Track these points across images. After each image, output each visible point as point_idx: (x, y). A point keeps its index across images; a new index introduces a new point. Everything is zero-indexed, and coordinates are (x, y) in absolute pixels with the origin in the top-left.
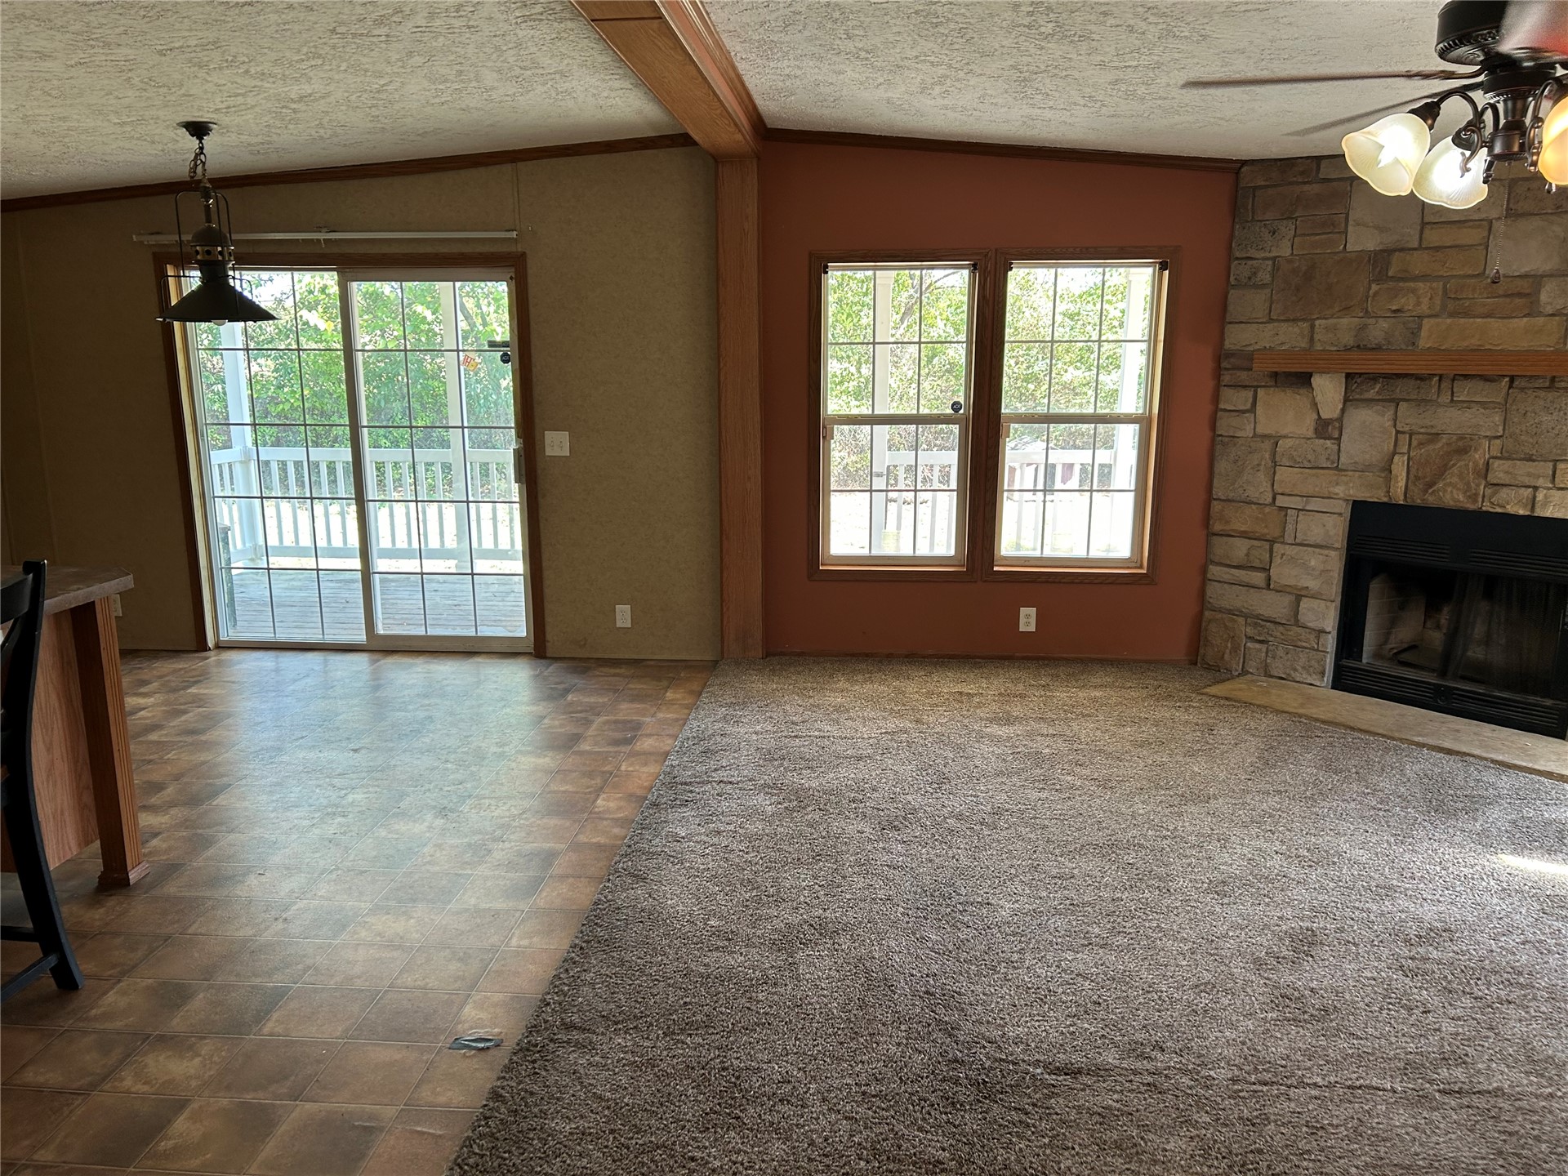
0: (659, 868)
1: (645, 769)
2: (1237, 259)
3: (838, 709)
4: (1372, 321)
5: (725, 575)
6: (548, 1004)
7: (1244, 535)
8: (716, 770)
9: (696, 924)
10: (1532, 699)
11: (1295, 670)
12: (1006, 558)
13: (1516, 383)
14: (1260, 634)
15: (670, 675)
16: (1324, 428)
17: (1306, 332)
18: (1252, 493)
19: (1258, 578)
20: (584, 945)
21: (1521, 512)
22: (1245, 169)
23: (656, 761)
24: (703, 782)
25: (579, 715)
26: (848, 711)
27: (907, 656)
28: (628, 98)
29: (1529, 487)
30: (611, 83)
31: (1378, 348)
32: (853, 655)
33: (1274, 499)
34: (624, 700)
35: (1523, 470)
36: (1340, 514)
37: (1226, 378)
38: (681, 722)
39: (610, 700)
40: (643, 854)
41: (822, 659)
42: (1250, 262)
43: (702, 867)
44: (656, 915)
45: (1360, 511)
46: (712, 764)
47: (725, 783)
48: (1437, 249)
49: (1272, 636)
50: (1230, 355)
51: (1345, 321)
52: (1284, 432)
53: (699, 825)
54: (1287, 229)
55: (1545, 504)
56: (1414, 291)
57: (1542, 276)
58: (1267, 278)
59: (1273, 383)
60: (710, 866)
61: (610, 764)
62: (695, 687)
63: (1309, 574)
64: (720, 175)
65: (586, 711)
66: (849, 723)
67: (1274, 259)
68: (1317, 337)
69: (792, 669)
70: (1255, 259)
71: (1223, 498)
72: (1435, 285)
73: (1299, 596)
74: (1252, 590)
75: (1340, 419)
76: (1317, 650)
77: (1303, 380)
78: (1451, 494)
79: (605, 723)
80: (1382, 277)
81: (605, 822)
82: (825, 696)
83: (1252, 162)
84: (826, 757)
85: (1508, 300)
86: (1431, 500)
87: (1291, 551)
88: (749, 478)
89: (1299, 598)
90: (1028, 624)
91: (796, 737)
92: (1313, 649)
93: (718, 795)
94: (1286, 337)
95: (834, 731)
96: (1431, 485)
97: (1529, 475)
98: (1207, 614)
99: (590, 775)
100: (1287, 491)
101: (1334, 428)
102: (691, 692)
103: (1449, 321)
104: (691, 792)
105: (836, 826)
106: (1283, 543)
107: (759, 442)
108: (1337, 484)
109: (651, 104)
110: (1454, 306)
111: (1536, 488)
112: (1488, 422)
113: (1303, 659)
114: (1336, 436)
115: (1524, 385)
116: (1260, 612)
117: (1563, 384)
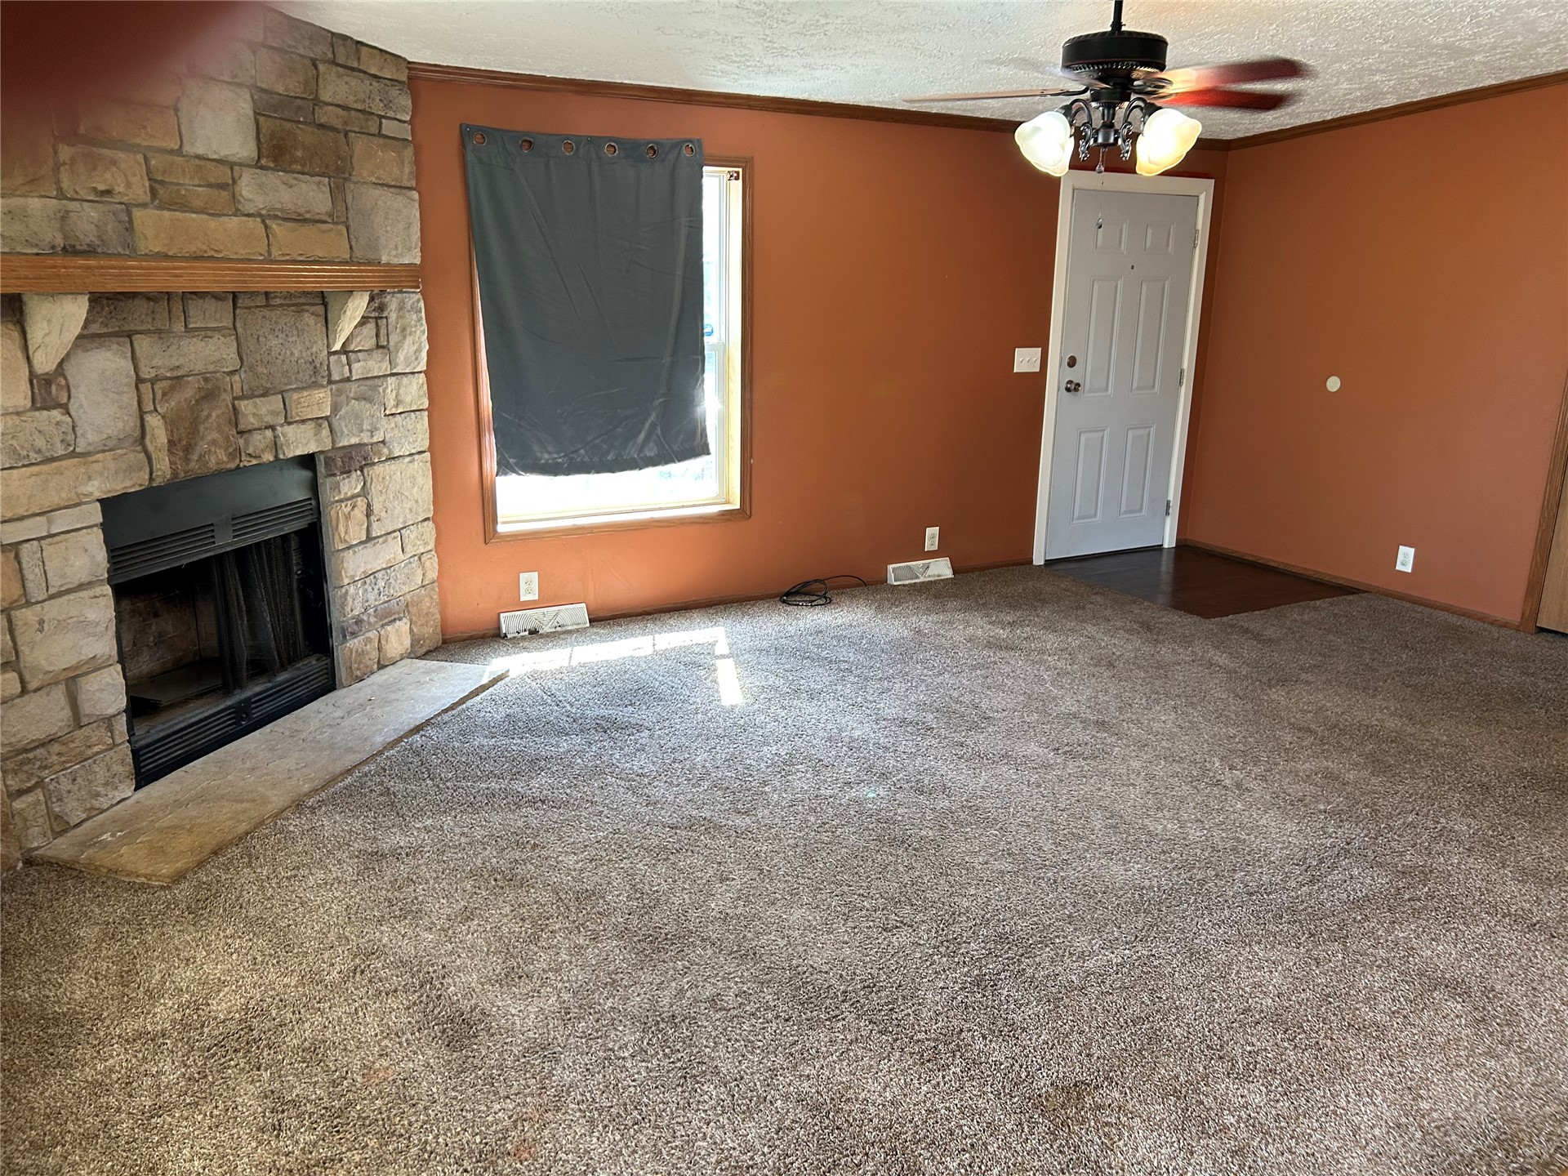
4: (76, 206)
11: (98, 795)
13: (240, 302)
14: (29, 777)
16: (45, 391)
19: (10, 681)
21: (271, 458)
29: (270, 427)
31: (91, 252)
35: (263, 409)
36: (94, 526)
45: (116, 515)
49: (45, 768)
51: (34, 203)
55: (286, 443)
56: (114, 162)
57: (236, 164)
63: (90, 635)
72: (137, 158)
73: (71, 681)
75: (61, 372)
76: (115, 745)
78: (214, 454)
80: (71, 134)
85: (214, 191)
86: (194, 467)
87: (53, 610)
92: (107, 749)
96: (190, 449)
97: (268, 413)
100: (23, 511)
101: (58, 387)
103: (166, 214)
106: (29, 604)
108: (90, 478)
110: (164, 192)
111: (274, 428)
112: (231, 354)
113: (100, 772)
114: (65, 400)
115: (248, 303)
116: (31, 737)
117: (278, 301)
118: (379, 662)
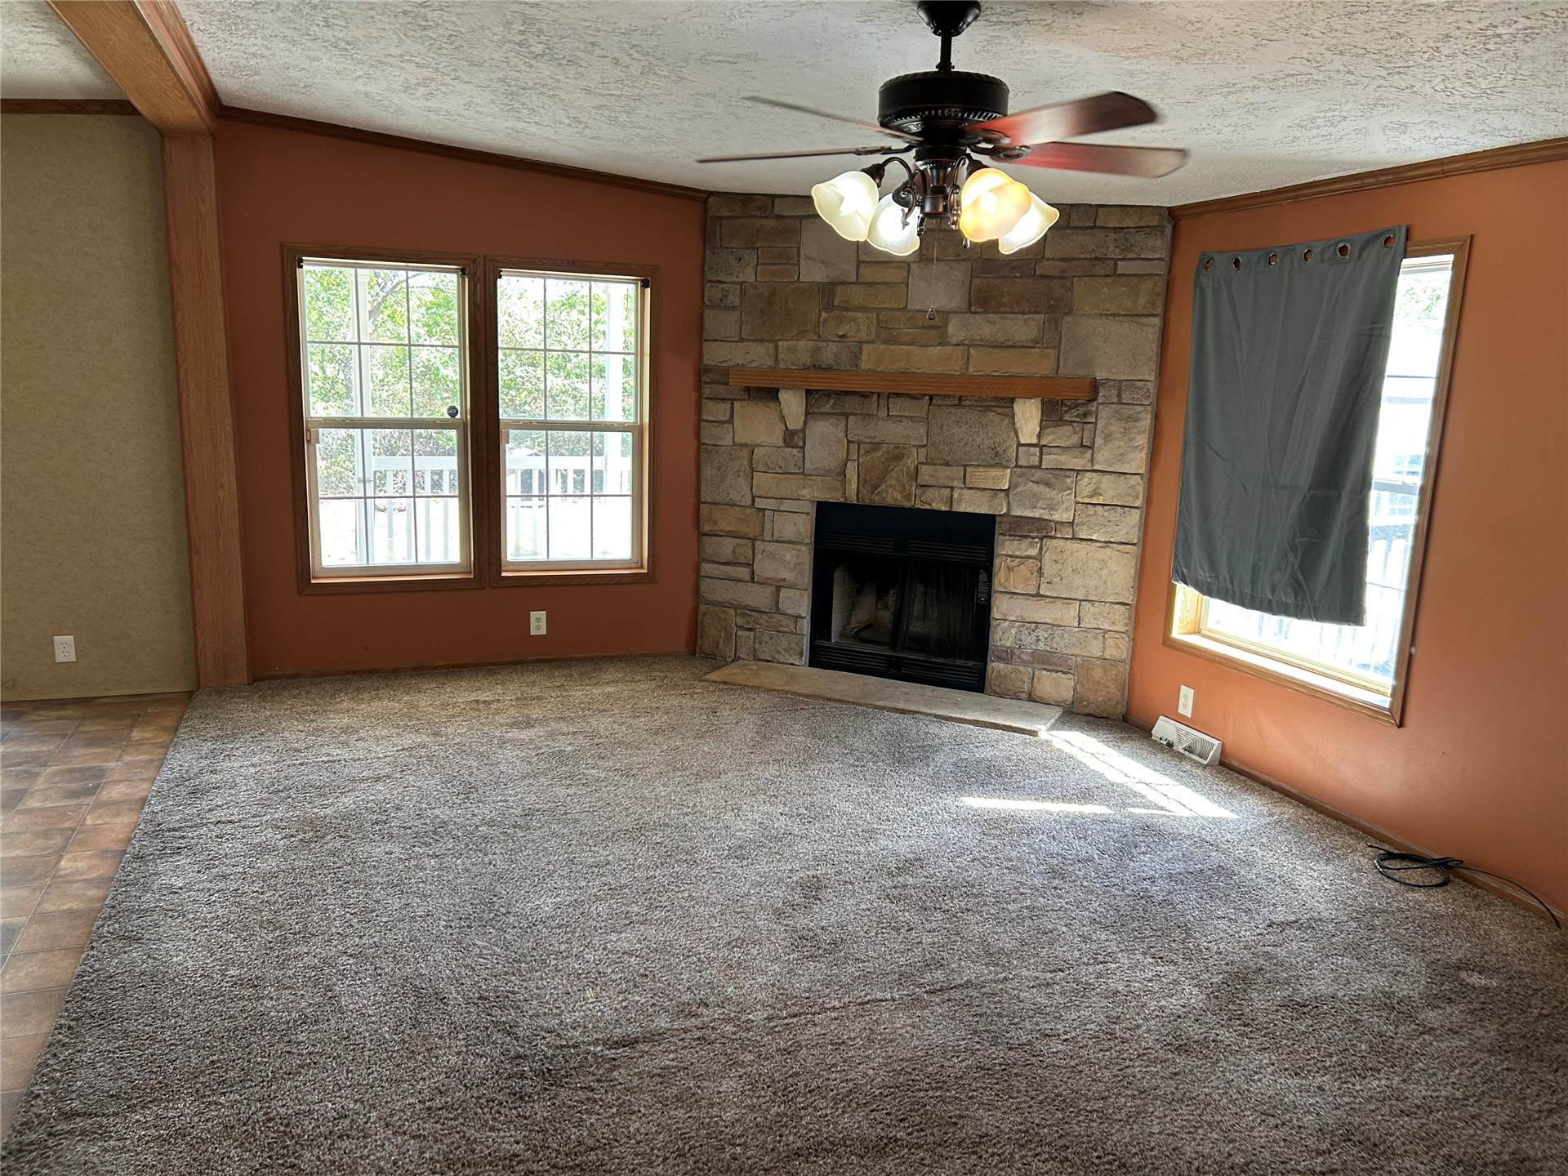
0: (156, 926)
1: (118, 820)
2: (710, 281)
3: (345, 730)
4: (824, 344)
5: (197, 594)
6: (38, 1096)
7: (730, 534)
8: (210, 810)
9: (212, 978)
10: (959, 662)
11: (779, 652)
12: (513, 563)
13: (934, 401)
14: (748, 623)
15: (134, 712)
16: (792, 438)
17: (772, 351)
18: (735, 497)
19: (743, 573)
20: (73, 1023)
21: (943, 508)
22: (711, 199)
23: (131, 810)
24: (196, 826)
25: (19, 768)
26: (357, 731)
27: (415, 669)
28: (52, 54)
29: (948, 487)
30: (31, 36)
31: (829, 369)
32: (354, 673)
33: (753, 501)
34: (76, 746)
35: (943, 473)
36: (808, 514)
37: (707, 391)
38: (156, 763)
39: (57, 747)
40: (133, 912)
41: (319, 680)
42: (723, 285)
43: (210, 916)
44: (160, 976)
45: (824, 511)
46: (205, 805)
47: (224, 823)
48: (870, 284)
49: (758, 623)
50: (708, 370)
51: (802, 343)
52: (758, 442)
53: (199, 872)
54: (750, 258)
55: (960, 501)
56: (854, 320)
57: (949, 313)
58: (737, 301)
59: (747, 397)
60: (219, 913)
61: (69, 819)
62: (169, 722)
63: (786, 567)
64: (167, 150)
65: (27, 763)
66: (360, 744)
67: (741, 283)
68: (780, 356)
69: (286, 693)
70: (726, 283)
71: (710, 501)
72: (870, 315)
73: (778, 586)
74: (739, 584)
75: (803, 430)
76: (796, 634)
77: (771, 394)
78: (891, 496)
79: (56, 773)
80: (829, 306)
81: (75, 886)
82: (329, 718)
83: (717, 194)
84: (340, 782)
85: (925, 331)
86: (877, 500)
87: (770, 547)
88: (222, 486)
89: (778, 589)
90: (538, 628)
91: (302, 764)
92: (792, 633)
93: (217, 836)
94: (753, 356)
95: (345, 753)
96: (876, 487)
97: (947, 477)
98: (702, 607)
99: (46, 834)
100: (764, 494)
101: (798, 437)
102: (165, 729)
103: (882, 347)
104: (183, 837)
105: (362, 850)
106: (763, 540)
107: (231, 446)
108: (804, 487)
109: (80, 64)
110: (886, 335)
111: (952, 488)
112: (914, 433)
113: (784, 642)
114: (801, 445)
115: (939, 402)
116: (747, 603)
117: (968, 403)
118: (1030, 693)
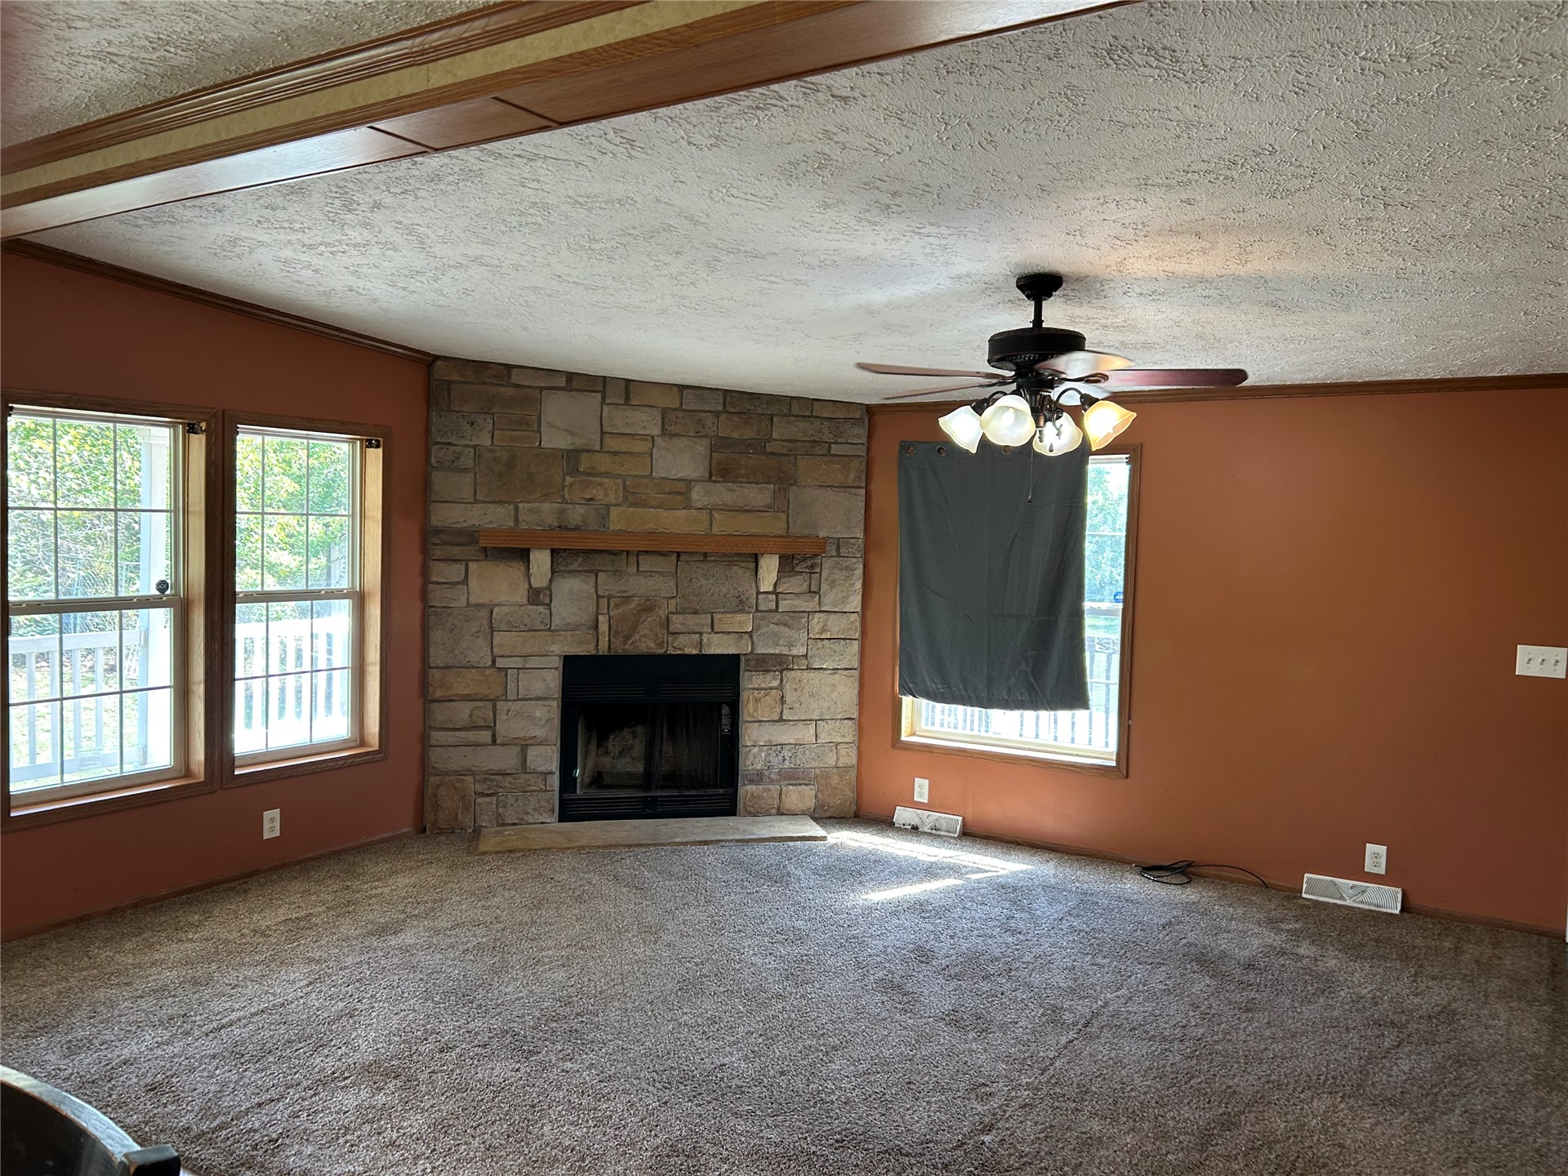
2: (437, 443)
4: (571, 506)
7: (466, 698)
10: (711, 791)
11: (528, 813)
12: (243, 757)
13: (682, 558)
14: (489, 788)
16: (536, 596)
17: (512, 513)
18: (473, 658)
19: (485, 736)
21: (694, 652)
22: (439, 363)
29: (696, 633)
31: (577, 528)
33: (494, 662)
35: (693, 621)
36: (556, 668)
37: (437, 553)
42: (452, 448)
45: (572, 666)
48: (615, 453)
49: (501, 787)
50: (438, 531)
51: (546, 506)
52: (497, 601)
54: (486, 423)
55: (709, 645)
56: (601, 484)
57: (691, 481)
58: (470, 464)
59: (483, 557)
63: (535, 724)
67: (475, 447)
68: (521, 518)
70: (455, 445)
71: (441, 665)
72: (617, 481)
73: (524, 745)
74: (479, 748)
75: (549, 588)
76: (546, 791)
77: (523, 555)
78: (645, 643)
80: (574, 471)
83: (445, 358)
85: (671, 496)
86: (629, 649)
87: (516, 706)
89: (525, 748)
90: (272, 829)
92: (541, 791)
94: (492, 517)
96: (627, 638)
97: (697, 624)
98: (433, 780)
100: (508, 653)
101: (545, 595)
103: (630, 509)
106: (506, 700)
108: (553, 643)
110: (632, 498)
111: (701, 634)
112: (667, 586)
113: (533, 802)
114: (548, 602)
115: (687, 558)
116: (490, 767)
117: (713, 558)
118: (779, 809)
